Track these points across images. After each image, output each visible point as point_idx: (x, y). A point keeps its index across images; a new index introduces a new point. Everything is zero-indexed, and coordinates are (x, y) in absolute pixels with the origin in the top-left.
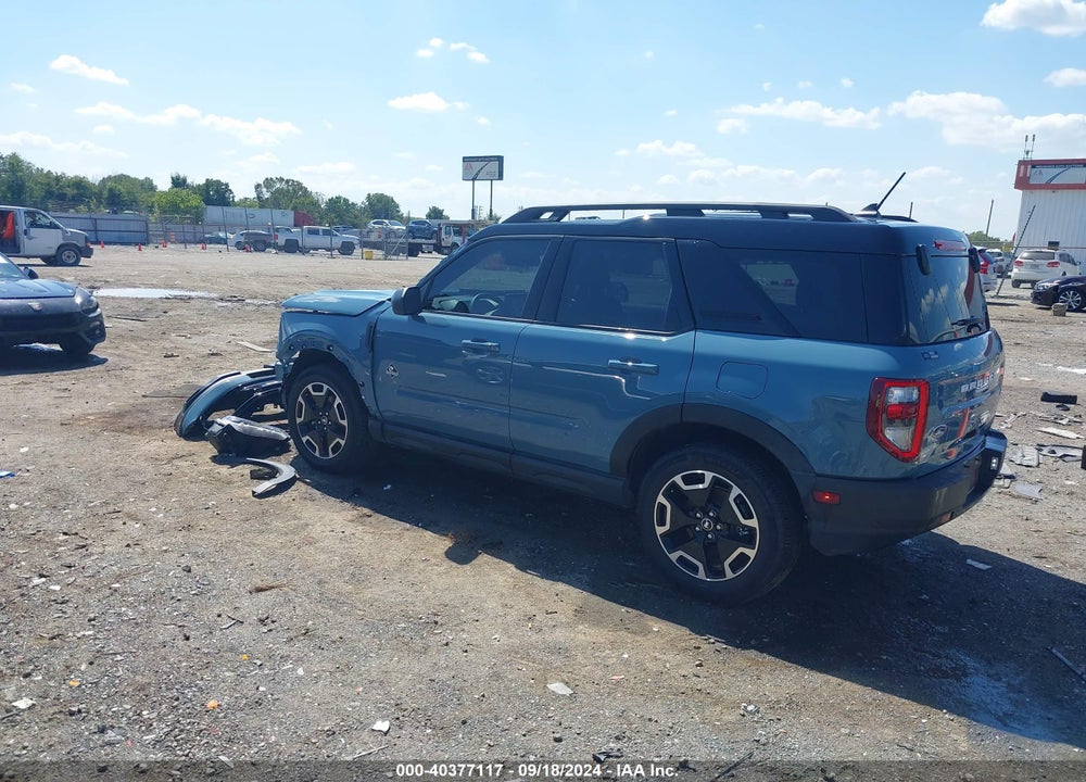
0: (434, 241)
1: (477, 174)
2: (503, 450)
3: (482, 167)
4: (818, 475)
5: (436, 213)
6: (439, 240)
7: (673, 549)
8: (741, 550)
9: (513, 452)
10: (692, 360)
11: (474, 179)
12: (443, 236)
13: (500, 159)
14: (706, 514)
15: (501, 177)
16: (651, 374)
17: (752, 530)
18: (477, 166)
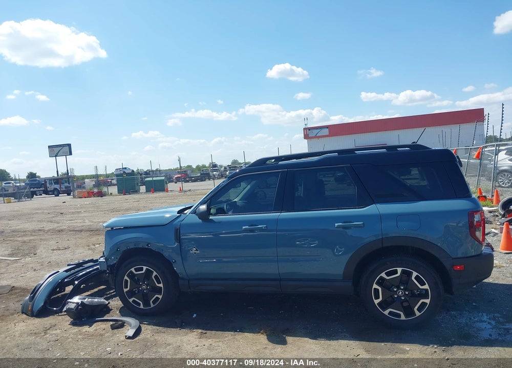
0: (43, 189)
1: (57, 154)
2: (275, 280)
3: (61, 150)
4: (453, 259)
5: (32, 176)
6: (46, 187)
7: (384, 309)
8: (422, 301)
9: (280, 280)
10: (381, 217)
11: (56, 156)
12: (48, 185)
13: (69, 145)
14: (398, 288)
15: (71, 154)
16: (362, 227)
17: (426, 290)
18: (57, 150)
